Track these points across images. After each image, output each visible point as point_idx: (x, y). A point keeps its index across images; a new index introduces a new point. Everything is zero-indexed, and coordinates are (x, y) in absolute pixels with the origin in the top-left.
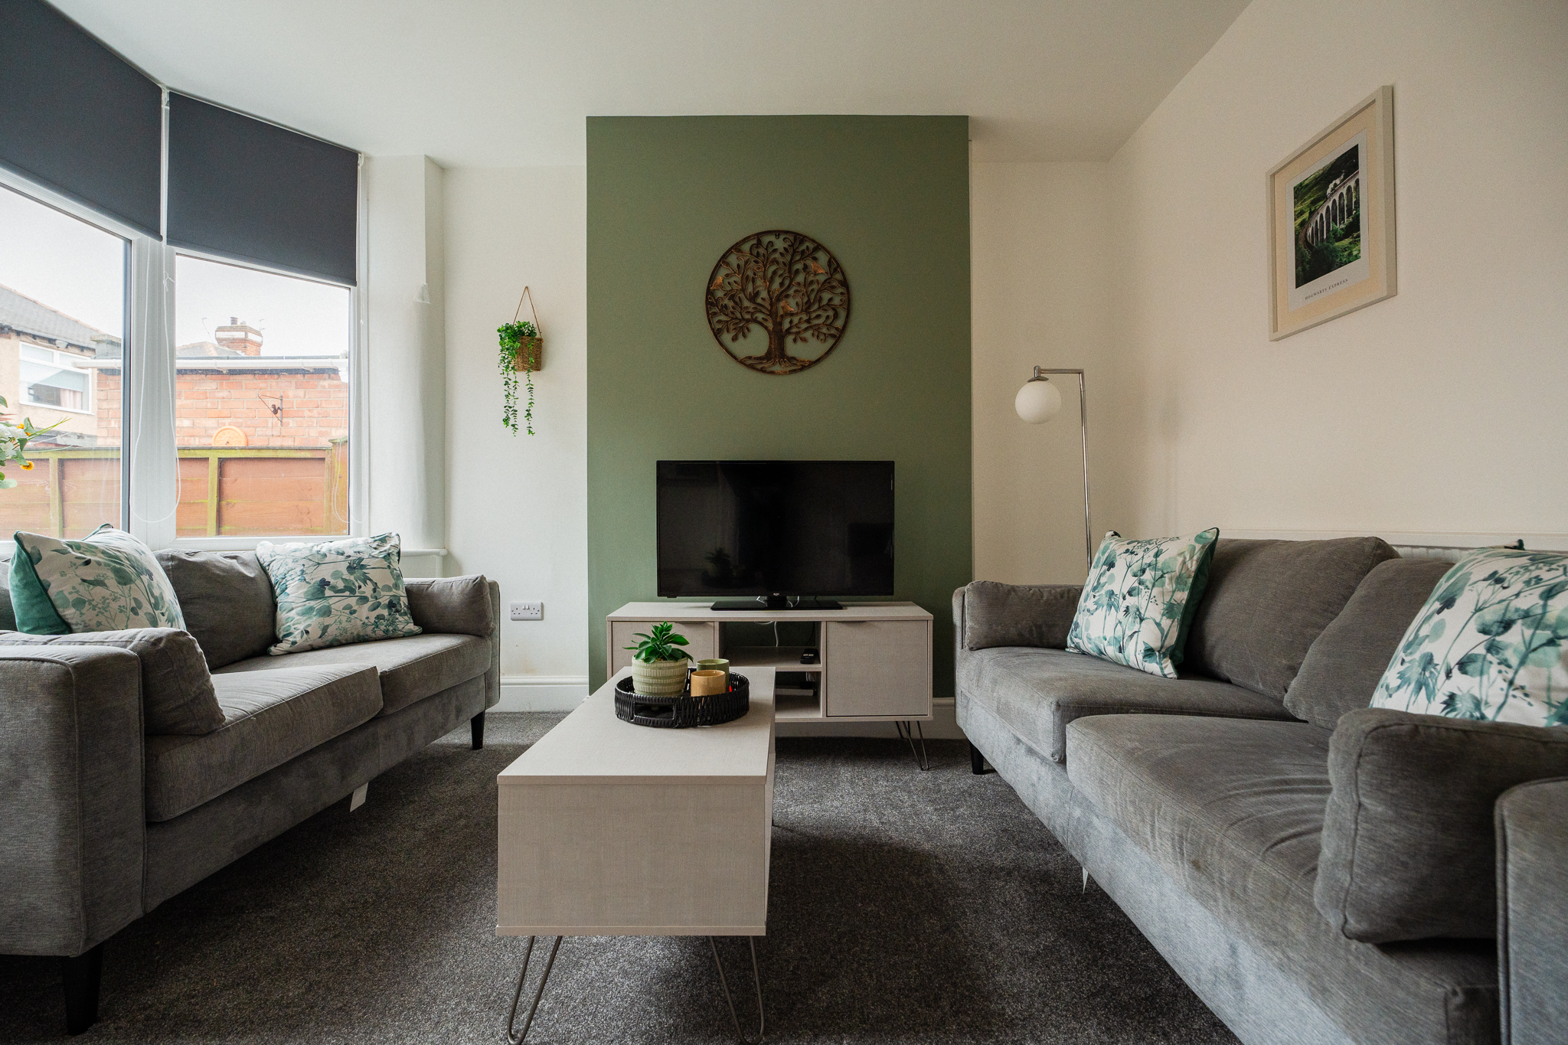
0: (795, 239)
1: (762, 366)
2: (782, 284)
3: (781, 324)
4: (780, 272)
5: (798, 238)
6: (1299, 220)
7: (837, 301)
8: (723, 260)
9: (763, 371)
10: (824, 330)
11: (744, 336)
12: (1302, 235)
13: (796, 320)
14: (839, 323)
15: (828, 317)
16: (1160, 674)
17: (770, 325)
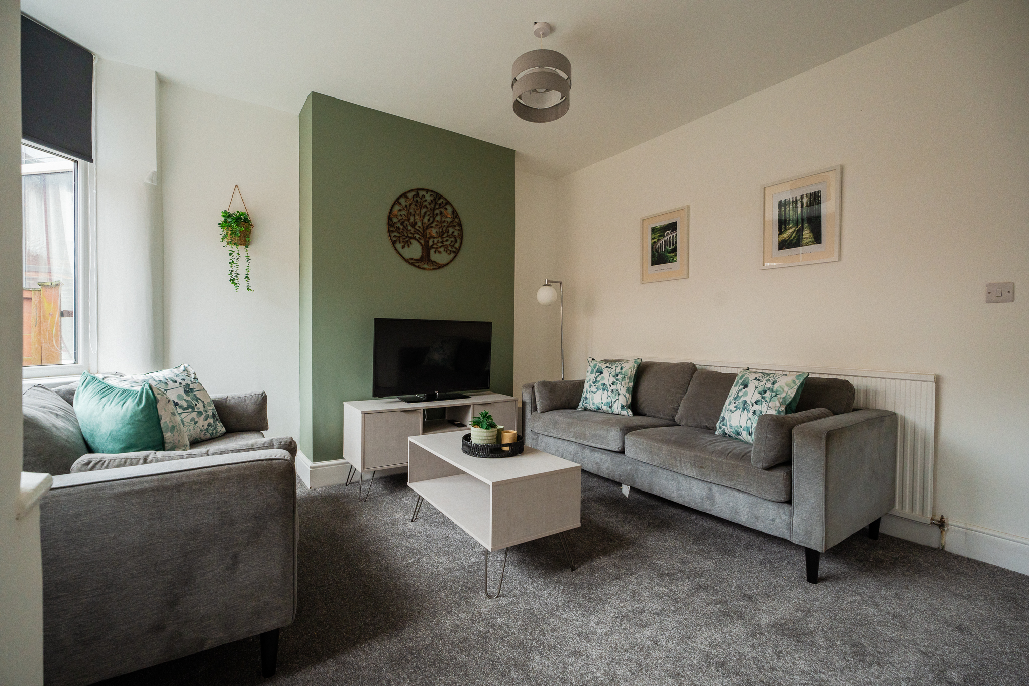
0: (436, 196)
1: (419, 264)
2: (429, 220)
3: (428, 242)
4: (428, 213)
5: (437, 196)
6: (654, 241)
7: (456, 233)
8: (397, 201)
9: (418, 267)
10: (450, 248)
11: (409, 246)
12: (654, 246)
13: (436, 241)
14: (457, 245)
15: (452, 242)
16: (627, 415)
17: (422, 241)
